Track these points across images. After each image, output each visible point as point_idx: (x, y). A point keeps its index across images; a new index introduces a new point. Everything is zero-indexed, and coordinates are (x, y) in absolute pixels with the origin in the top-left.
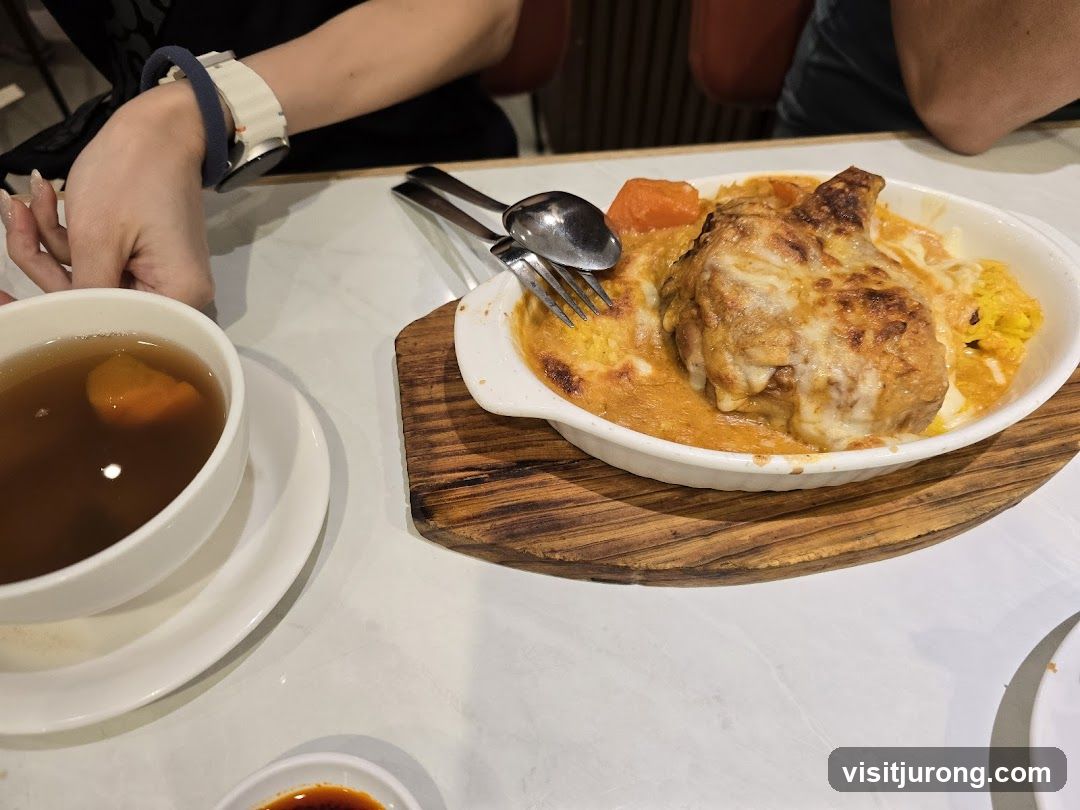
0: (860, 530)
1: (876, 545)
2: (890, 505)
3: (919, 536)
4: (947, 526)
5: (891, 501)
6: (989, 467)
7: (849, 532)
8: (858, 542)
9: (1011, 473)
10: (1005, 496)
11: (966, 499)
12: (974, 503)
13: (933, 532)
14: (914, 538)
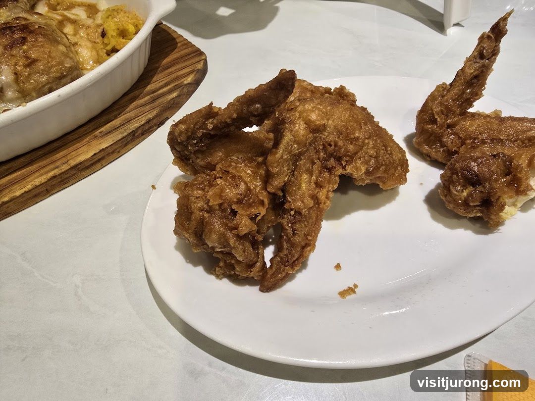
0: (58, 163)
1: (69, 167)
2: (79, 144)
3: (95, 154)
4: (110, 144)
5: (79, 143)
6: (136, 108)
7: (52, 166)
8: (57, 170)
9: (147, 107)
10: (144, 118)
11: (122, 127)
12: (126, 128)
13: (103, 149)
14: (92, 156)
